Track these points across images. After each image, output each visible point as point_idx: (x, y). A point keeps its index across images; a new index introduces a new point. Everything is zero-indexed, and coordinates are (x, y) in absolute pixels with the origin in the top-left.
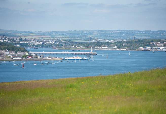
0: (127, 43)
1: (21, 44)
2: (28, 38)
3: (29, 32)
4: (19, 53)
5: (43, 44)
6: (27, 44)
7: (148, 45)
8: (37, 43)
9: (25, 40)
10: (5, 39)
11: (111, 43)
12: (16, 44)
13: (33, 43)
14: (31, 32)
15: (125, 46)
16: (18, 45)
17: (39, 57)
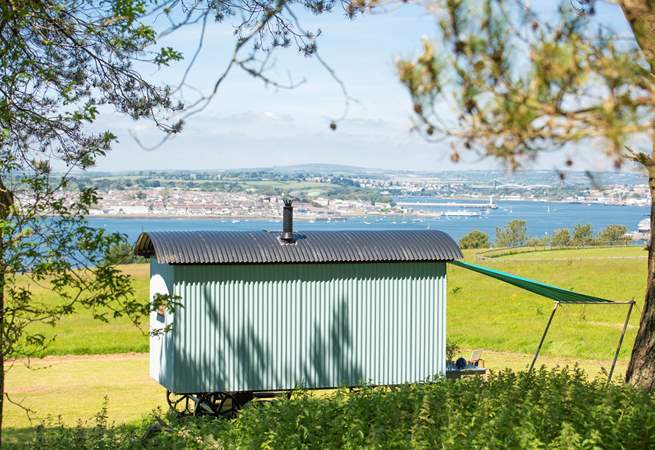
0: (550, 190)
1: (390, 191)
2: (402, 180)
3: (409, 172)
4: (377, 204)
5: (423, 190)
6: (399, 190)
7: (581, 195)
8: (414, 190)
9: (398, 184)
10: (368, 183)
11: (526, 190)
12: (383, 190)
13: (409, 190)
14: (412, 173)
15: (547, 195)
16: (387, 193)
17: (405, 211)
